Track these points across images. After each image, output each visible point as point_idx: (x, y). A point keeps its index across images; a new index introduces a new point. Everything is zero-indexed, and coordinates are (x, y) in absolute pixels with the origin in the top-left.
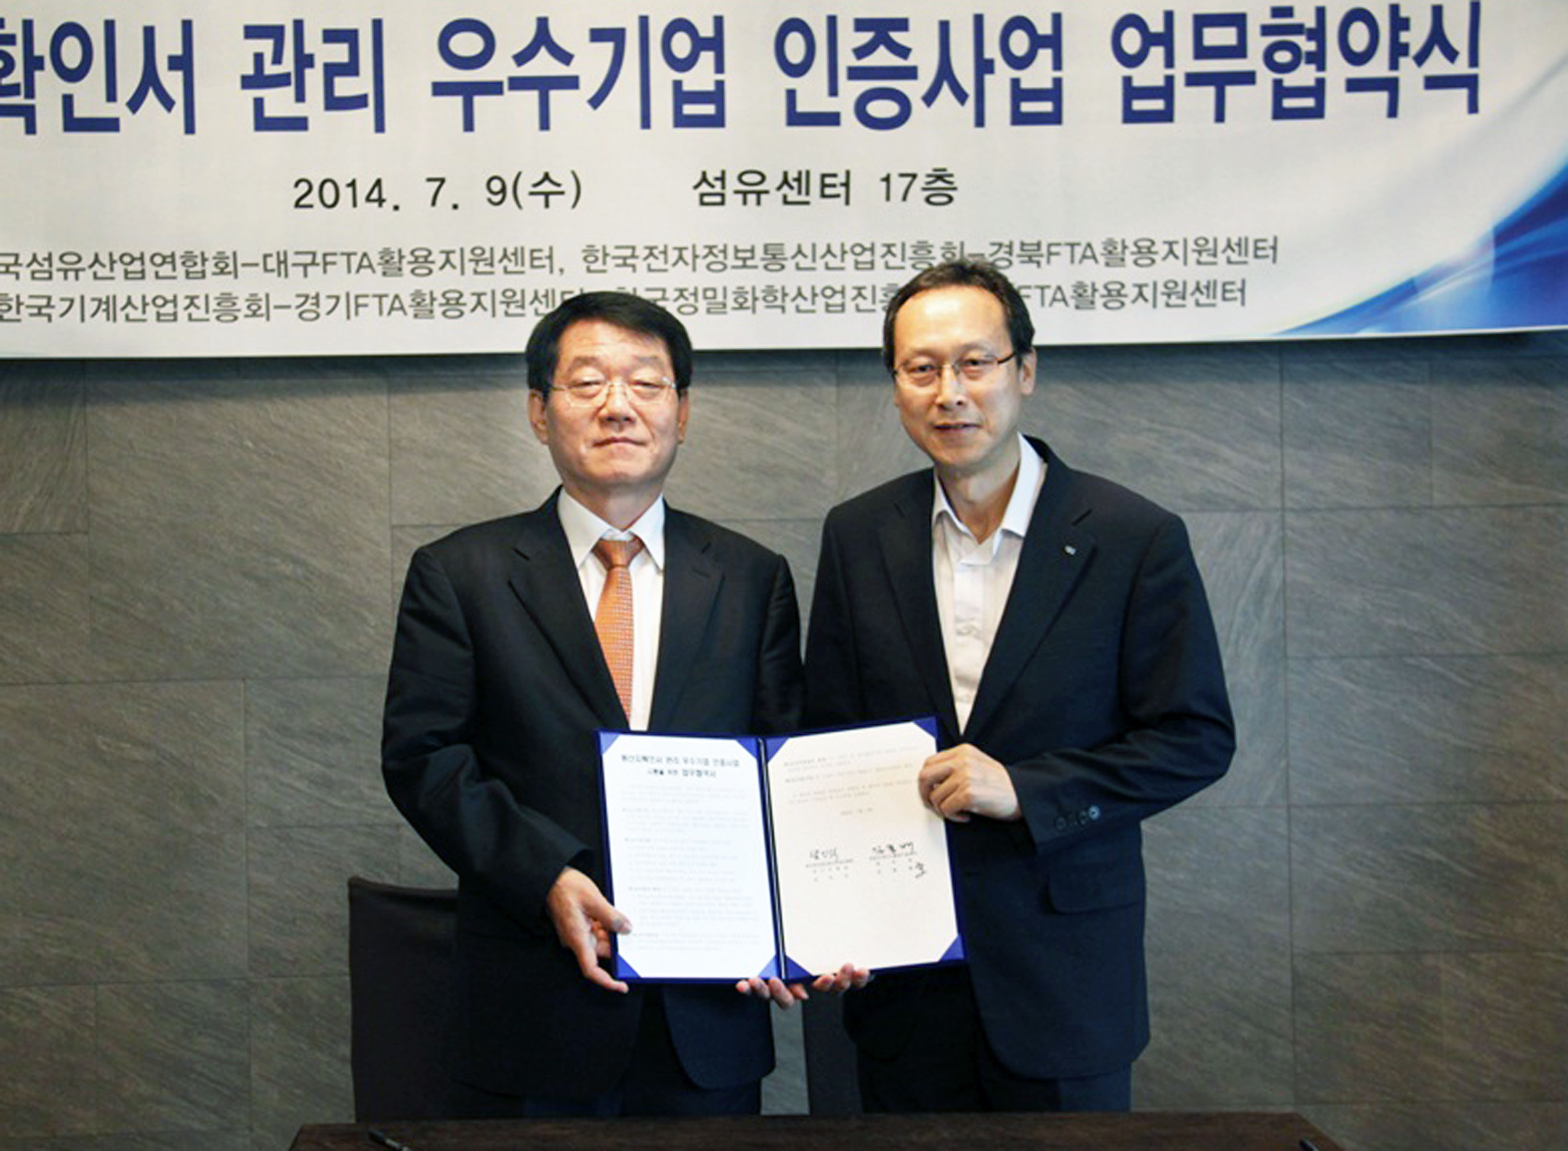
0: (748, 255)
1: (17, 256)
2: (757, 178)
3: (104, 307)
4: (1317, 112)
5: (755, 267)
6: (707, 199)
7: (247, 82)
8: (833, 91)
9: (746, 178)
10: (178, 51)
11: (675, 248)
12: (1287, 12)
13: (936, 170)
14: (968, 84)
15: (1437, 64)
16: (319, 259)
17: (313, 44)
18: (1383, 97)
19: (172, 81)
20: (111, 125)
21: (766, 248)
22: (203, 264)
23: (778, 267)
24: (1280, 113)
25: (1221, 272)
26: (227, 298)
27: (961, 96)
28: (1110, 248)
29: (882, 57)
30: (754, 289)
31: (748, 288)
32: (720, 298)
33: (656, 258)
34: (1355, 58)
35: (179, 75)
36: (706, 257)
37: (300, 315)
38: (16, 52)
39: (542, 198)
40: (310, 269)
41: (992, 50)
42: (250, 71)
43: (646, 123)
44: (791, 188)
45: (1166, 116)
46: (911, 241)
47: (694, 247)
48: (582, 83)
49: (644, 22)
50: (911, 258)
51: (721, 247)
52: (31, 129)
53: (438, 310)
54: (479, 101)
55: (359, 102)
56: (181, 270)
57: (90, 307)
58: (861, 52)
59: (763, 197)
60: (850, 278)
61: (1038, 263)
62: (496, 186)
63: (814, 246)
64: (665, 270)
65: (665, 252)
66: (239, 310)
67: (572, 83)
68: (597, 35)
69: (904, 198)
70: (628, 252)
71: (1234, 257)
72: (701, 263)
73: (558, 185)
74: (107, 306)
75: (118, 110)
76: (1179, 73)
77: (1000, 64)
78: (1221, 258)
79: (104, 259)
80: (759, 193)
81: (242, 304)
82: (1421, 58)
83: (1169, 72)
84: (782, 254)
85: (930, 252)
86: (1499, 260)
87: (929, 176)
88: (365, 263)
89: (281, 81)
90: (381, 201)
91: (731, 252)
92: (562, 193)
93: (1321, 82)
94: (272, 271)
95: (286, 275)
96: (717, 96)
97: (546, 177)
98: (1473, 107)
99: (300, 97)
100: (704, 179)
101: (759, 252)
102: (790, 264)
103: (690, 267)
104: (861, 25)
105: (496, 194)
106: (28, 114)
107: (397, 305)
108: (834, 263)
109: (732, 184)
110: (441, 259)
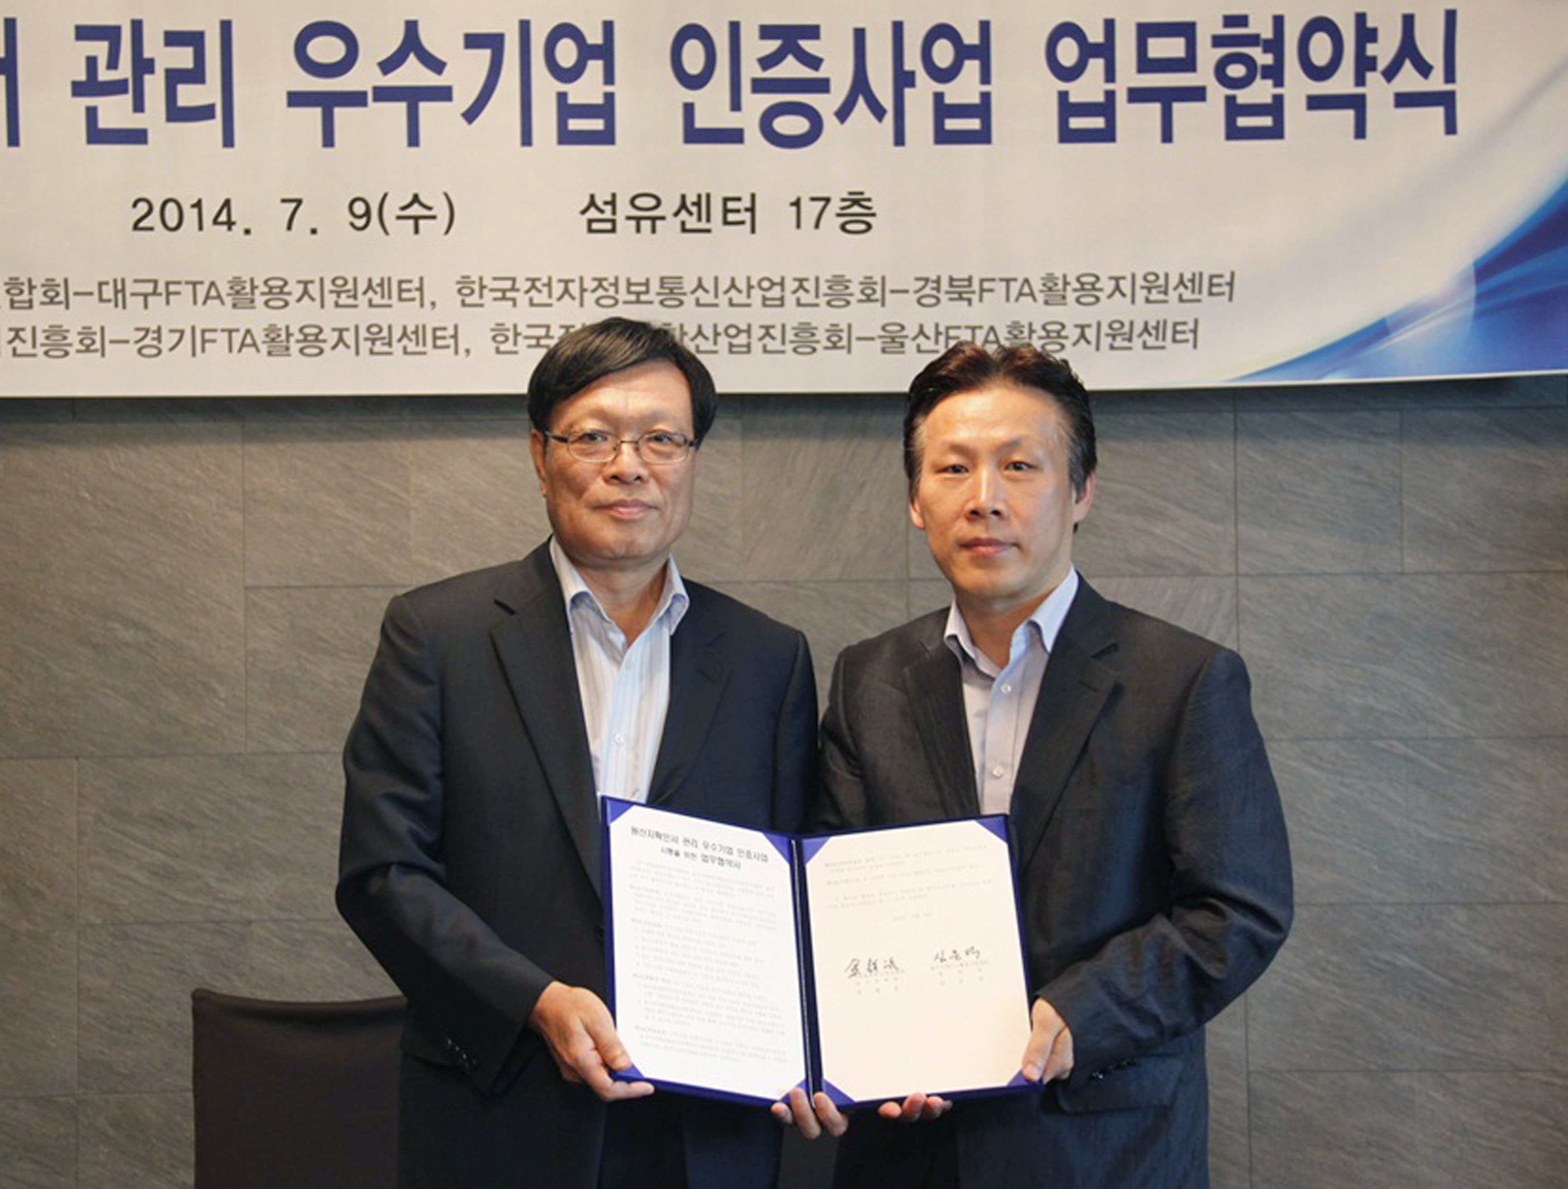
0: (643, 289)
2: (652, 202)
4: (1276, 132)
5: (651, 302)
6: (595, 226)
7: (79, 89)
8: (736, 105)
9: (639, 202)
11: (560, 281)
12: (1241, 21)
13: (851, 193)
14: (886, 99)
15: (1409, 79)
16: (161, 288)
17: (153, 47)
18: (1349, 116)
21: (663, 281)
22: (30, 293)
23: (676, 303)
24: (1234, 133)
25: (1170, 310)
26: (57, 332)
27: (878, 112)
28: (1050, 284)
29: (791, 68)
33: (540, 291)
34: (1317, 73)
35: (2, 80)
36: (594, 291)
37: (140, 351)
39: (411, 222)
41: (913, 61)
42: (82, 77)
43: (527, 139)
44: (690, 213)
45: (1107, 135)
46: (825, 276)
47: (581, 279)
48: (455, 94)
49: (525, 27)
50: (826, 295)
51: (612, 279)
53: (295, 348)
54: (339, 112)
55: (204, 113)
58: (767, 62)
59: (659, 223)
60: (756, 315)
61: (969, 301)
62: (359, 208)
63: (716, 279)
64: (550, 305)
65: (549, 285)
66: (70, 345)
67: (443, 94)
68: (473, 41)
69: (817, 226)
70: (508, 284)
71: (1187, 295)
72: (590, 298)
73: (429, 208)
76: (1120, 88)
77: (922, 77)
78: (1173, 296)
80: (654, 219)
81: (73, 338)
82: (1390, 73)
83: (1110, 86)
84: (681, 288)
85: (847, 288)
86: (1479, 297)
87: (844, 200)
88: (213, 293)
89: (117, 87)
90: (230, 224)
91: (622, 285)
92: (434, 217)
93: (1278, 100)
94: (109, 301)
95: (124, 307)
96: (606, 110)
97: (416, 199)
98: (1451, 128)
99: (139, 106)
100: (592, 203)
101: (655, 286)
102: (689, 300)
103: (577, 301)
104: (767, 32)
105: (359, 217)
107: (248, 341)
108: (738, 298)
109: (624, 208)
110: (298, 290)
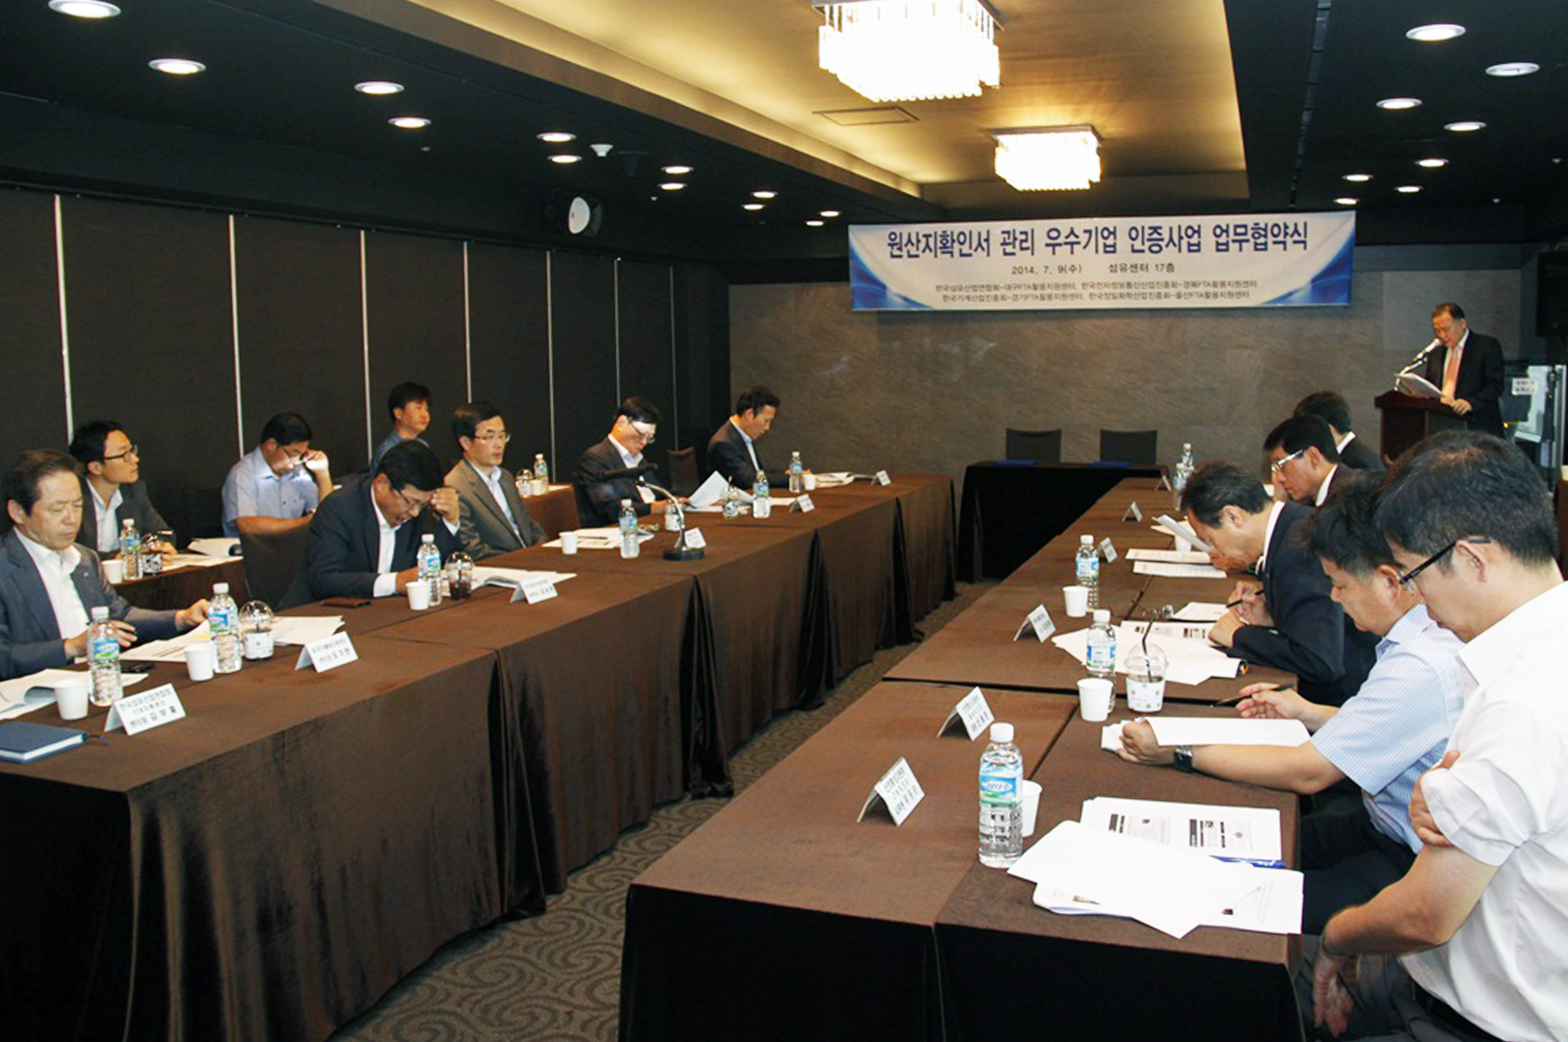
0: (1122, 284)
1: (948, 286)
2: (1125, 265)
4: (1265, 249)
5: (1125, 287)
6: (1112, 271)
7: (1002, 244)
8: (1143, 244)
9: (1122, 265)
10: (986, 238)
11: (1104, 283)
12: (1258, 224)
13: (1169, 263)
14: (1177, 242)
15: (1296, 237)
16: (1018, 286)
17: (1017, 235)
18: (1283, 245)
19: (984, 244)
20: (970, 255)
21: (1127, 283)
22: (991, 287)
23: (1130, 287)
25: (1242, 289)
26: (996, 296)
27: (1175, 245)
28: (1214, 283)
29: (1155, 236)
31: (1123, 293)
32: (1116, 295)
33: (1100, 285)
34: (1275, 236)
35: (986, 243)
36: (1112, 285)
37: (1013, 299)
38: (949, 239)
39: (1071, 271)
40: (1016, 288)
41: (1183, 234)
42: (1002, 242)
43: (1097, 252)
44: (1133, 268)
45: (1227, 250)
46: (1164, 281)
47: (1109, 283)
48: (1081, 243)
49: (1097, 229)
50: (1163, 285)
51: (1116, 282)
52: (952, 256)
53: (1046, 299)
54: (1056, 248)
55: (1027, 249)
56: (986, 289)
57: (964, 298)
58: (1150, 234)
60: (1148, 290)
61: (1196, 287)
62: (1060, 268)
63: (1139, 282)
64: (1102, 289)
65: (1102, 284)
67: (1078, 243)
68: (1086, 231)
69: (1161, 270)
70: (1093, 284)
71: (1246, 285)
72: (1111, 287)
73: (1076, 268)
74: (968, 298)
75: (972, 251)
76: (1230, 239)
77: (1185, 237)
78: (1243, 285)
79: (968, 286)
80: (1125, 269)
81: (1000, 297)
82: (1292, 236)
83: (1228, 239)
84: (1131, 284)
85: (1168, 284)
86: (1313, 287)
87: (1168, 265)
88: (1029, 287)
89: (1009, 244)
91: (1118, 284)
93: (1266, 242)
94: (1007, 289)
95: (1010, 290)
96: (1114, 246)
97: (1072, 266)
98: (1305, 248)
99: (1014, 248)
101: (1125, 284)
102: (1133, 287)
104: (1150, 228)
105: (1060, 270)
106: (951, 253)
107: (1036, 297)
108: (1144, 286)
109: (1118, 267)
110: (1047, 286)
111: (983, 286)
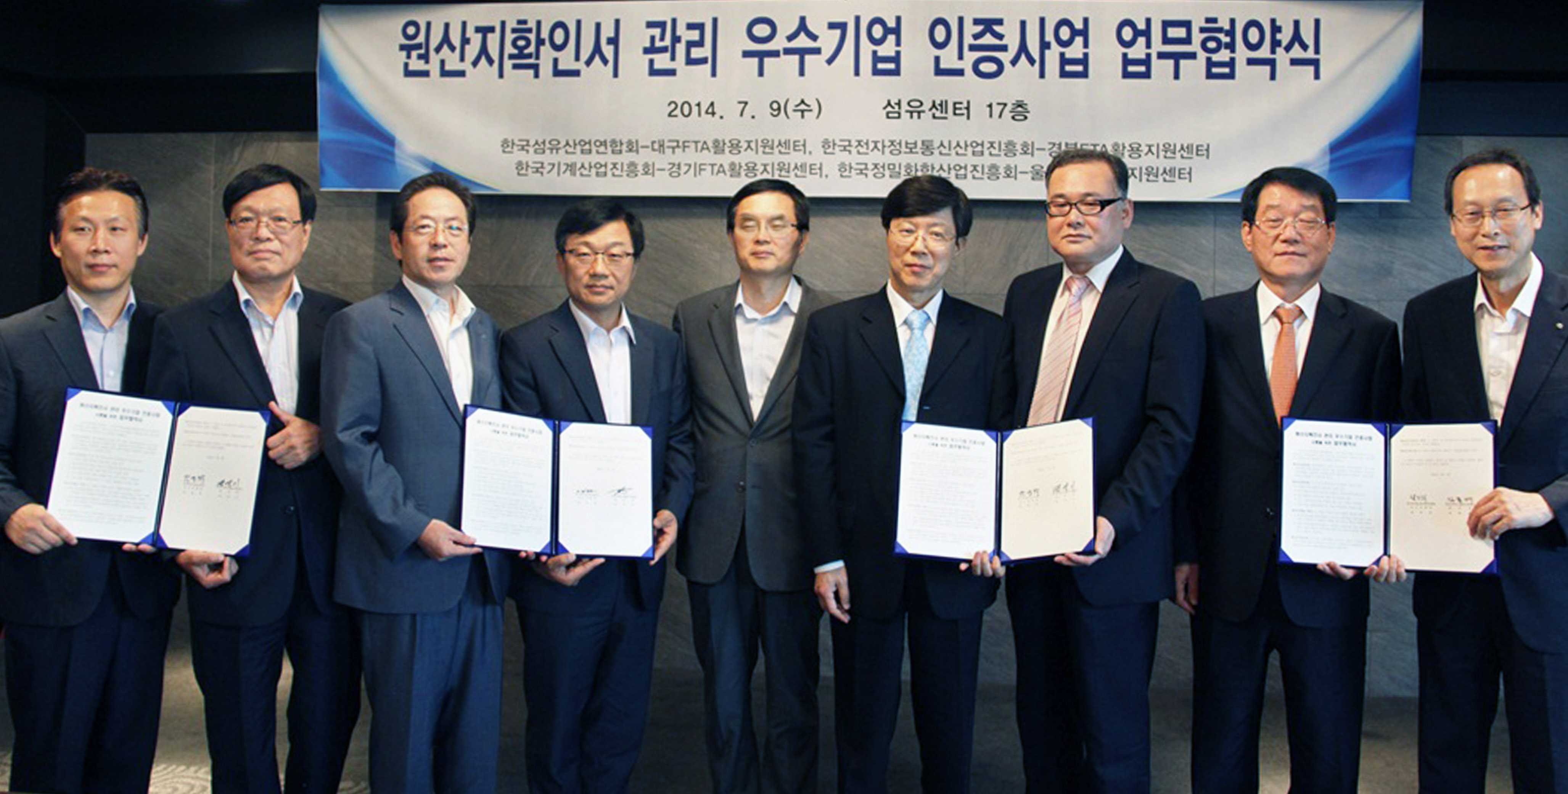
0: (912, 146)
1: (528, 141)
2: (918, 104)
3: (569, 168)
4: (1231, 76)
5: (917, 153)
6: (890, 115)
7: (646, 51)
8: (961, 57)
9: (912, 104)
10: (612, 35)
11: (873, 142)
12: (1214, 20)
13: (1017, 101)
14: (1036, 54)
15: (1297, 52)
16: (681, 144)
17: (681, 31)
18: (1267, 68)
19: (608, 51)
20: (576, 73)
21: (923, 142)
22: (621, 146)
23: (929, 153)
24: (1210, 75)
25: (1178, 163)
26: (632, 164)
27: (1032, 61)
29: (988, 39)
30: (916, 165)
31: (913, 164)
32: (897, 169)
33: (862, 146)
34: (1251, 47)
35: (612, 47)
36: (889, 147)
37: (670, 174)
38: (532, 37)
39: (799, 114)
40: (677, 150)
41: (1050, 37)
42: (648, 45)
43: (857, 73)
44: (937, 109)
45: (1147, 75)
46: (1004, 141)
47: (883, 141)
48: (823, 51)
49: (857, 19)
50: (1005, 150)
51: (898, 141)
52: (537, 75)
53: (743, 173)
54: (767, 60)
55: (703, 61)
56: (609, 149)
57: (563, 168)
58: (976, 37)
59: (922, 114)
60: (969, 160)
62: (775, 106)
63: (950, 142)
64: (867, 154)
65: (867, 144)
66: (638, 171)
67: (817, 51)
68: (832, 26)
69: (1000, 116)
70: (847, 143)
71: (1185, 154)
72: (887, 150)
73: (809, 106)
74: (571, 167)
75: (580, 65)
76: (1154, 53)
77: (1054, 44)
78: (1178, 155)
79: (571, 143)
80: (919, 112)
81: (640, 168)
82: (1288, 49)
83: (1148, 51)
84: (932, 146)
85: (1014, 147)
86: (1332, 161)
87: (1014, 104)
88: (705, 147)
89: (664, 50)
90: (713, 114)
91: (903, 144)
92: (811, 110)
93: (1233, 60)
94: (656, 150)
95: (663, 153)
96: (896, 59)
97: (803, 102)
98: (1317, 76)
99: (673, 58)
100: (889, 104)
101: (919, 144)
102: (936, 152)
103: (881, 152)
104: (977, 22)
105: (774, 110)
106: (535, 67)
107: (721, 170)
108: (961, 151)
109: (905, 107)
110: (745, 145)
111: (604, 143)
